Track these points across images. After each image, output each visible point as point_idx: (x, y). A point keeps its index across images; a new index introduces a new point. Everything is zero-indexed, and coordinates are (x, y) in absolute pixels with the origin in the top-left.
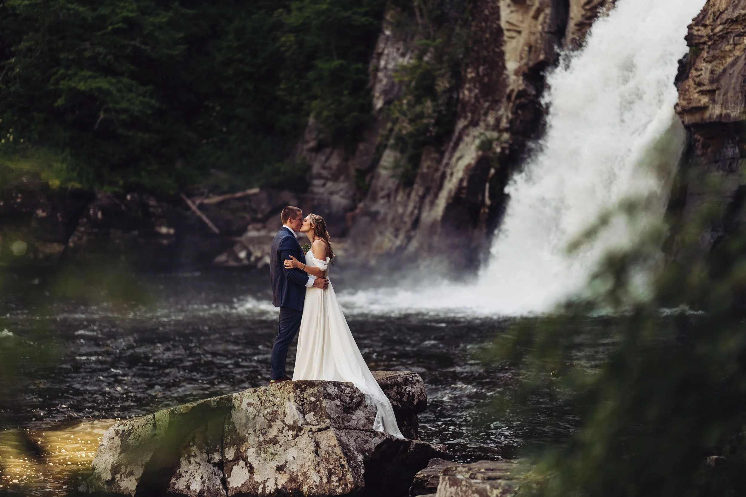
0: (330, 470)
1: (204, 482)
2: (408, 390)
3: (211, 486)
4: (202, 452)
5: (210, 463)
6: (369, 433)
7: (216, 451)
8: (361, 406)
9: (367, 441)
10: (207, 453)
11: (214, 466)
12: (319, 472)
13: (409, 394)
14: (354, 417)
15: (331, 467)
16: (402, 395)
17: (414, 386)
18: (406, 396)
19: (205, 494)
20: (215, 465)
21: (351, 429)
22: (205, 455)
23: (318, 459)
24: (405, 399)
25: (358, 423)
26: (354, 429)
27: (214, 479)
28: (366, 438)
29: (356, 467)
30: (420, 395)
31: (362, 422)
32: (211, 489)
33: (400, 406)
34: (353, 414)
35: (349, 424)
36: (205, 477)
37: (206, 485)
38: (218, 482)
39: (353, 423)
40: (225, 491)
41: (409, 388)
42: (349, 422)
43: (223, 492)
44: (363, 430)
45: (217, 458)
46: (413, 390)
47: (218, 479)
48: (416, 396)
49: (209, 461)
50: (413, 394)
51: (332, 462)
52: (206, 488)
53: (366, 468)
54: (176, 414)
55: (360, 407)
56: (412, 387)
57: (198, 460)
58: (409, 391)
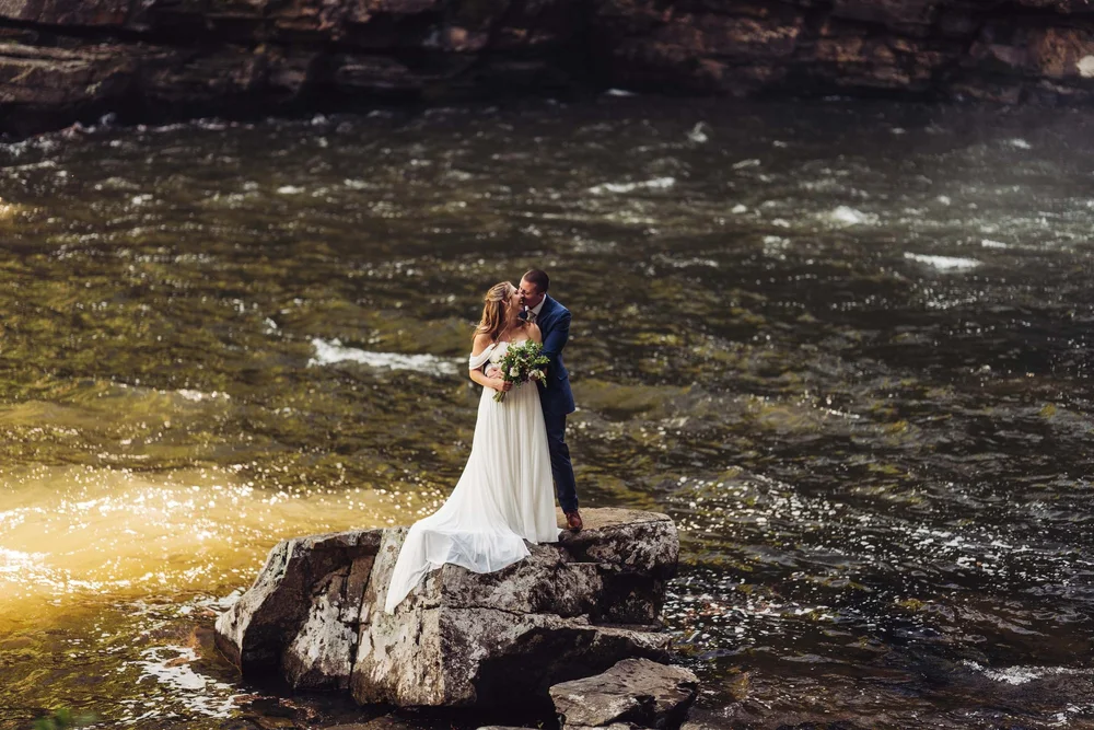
0: (425, 667)
1: (322, 648)
2: (640, 546)
3: (331, 655)
4: (331, 605)
5: (341, 622)
6: (512, 616)
7: (354, 605)
8: (514, 574)
9: (504, 628)
10: (339, 607)
11: (346, 627)
12: (415, 667)
13: (638, 553)
14: (497, 590)
15: (427, 663)
16: (626, 555)
17: (653, 541)
18: (634, 555)
19: (322, 665)
20: (347, 624)
21: (486, 608)
22: (335, 610)
23: (417, 649)
24: (630, 561)
25: (500, 600)
26: (492, 608)
27: (340, 644)
28: (505, 623)
29: (459, 668)
30: (662, 555)
31: (506, 599)
32: (331, 659)
33: (619, 570)
34: (496, 585)
35: (486, 600)
36: (326, 642)
37: (325, 652)
38: (346, 649)
39: (492, 599)
40: (349, 664)
41: (642, 544)
42: (487, 596)
43: (347, 665)
44: (507, 611)
45: (351, 614)
46: (648, 548)
47: (346, 645)
48: (653, 556)
49: (339, 619)
50: (647, 555)
51: (428, 657)
52: (324, 657)
53: (479, 672)
54: (303, 549)
55: (511, 576)
56: (648, 542)
57: (324, 615)
58: (641, 549)
